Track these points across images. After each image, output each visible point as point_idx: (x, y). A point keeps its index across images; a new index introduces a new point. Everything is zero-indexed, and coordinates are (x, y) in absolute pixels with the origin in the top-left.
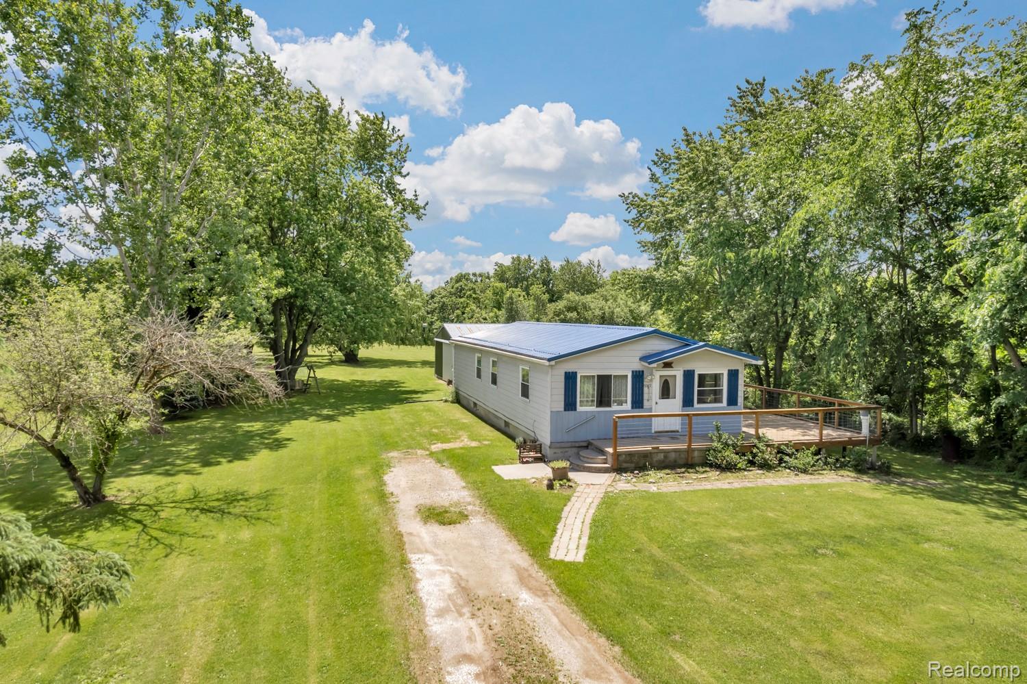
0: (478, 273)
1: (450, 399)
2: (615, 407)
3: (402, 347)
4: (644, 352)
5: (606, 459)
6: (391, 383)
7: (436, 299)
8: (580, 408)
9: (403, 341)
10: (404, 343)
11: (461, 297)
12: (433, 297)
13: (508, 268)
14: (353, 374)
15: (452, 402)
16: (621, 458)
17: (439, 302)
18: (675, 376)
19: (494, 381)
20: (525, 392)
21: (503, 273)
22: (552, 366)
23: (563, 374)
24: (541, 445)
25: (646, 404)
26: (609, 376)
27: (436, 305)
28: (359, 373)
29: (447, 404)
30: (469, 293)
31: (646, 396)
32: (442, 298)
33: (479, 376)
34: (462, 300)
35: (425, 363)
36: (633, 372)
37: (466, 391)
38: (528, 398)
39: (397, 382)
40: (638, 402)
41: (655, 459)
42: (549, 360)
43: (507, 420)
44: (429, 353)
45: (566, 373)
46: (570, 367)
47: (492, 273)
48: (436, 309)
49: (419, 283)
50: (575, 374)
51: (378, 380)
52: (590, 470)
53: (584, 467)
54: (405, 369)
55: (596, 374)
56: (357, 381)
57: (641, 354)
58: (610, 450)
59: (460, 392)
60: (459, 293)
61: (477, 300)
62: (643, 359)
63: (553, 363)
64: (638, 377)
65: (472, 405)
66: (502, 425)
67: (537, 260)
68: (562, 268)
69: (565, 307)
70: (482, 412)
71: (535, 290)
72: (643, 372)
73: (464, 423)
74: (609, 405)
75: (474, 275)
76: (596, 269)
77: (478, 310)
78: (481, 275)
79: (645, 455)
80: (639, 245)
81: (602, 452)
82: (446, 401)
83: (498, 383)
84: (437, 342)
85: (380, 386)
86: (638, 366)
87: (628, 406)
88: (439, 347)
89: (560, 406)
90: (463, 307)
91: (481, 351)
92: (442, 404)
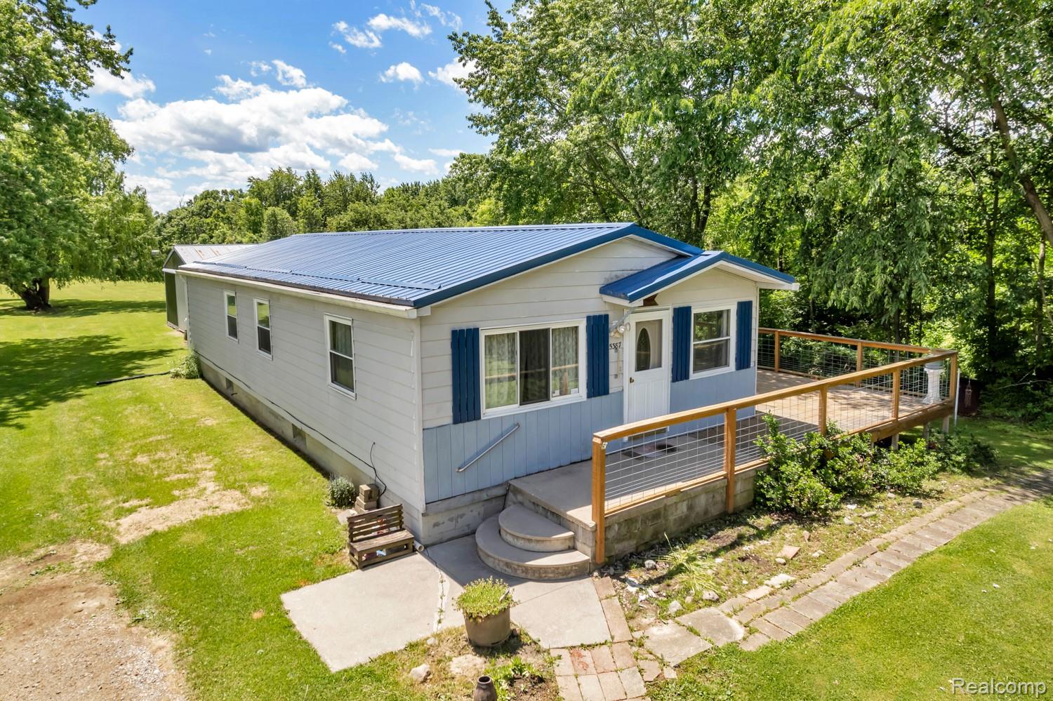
0: (229, 190)
1: (184, 371)
2: (556, 400)
3: (121, 283)
4: (607, 275)
5: (574, 538)
6: (93, 343)
7: (174, 222)
8: (487, 413)
9: (123, 274)
10: (123, 278)
11: (206, 217)
12: (170, 219)
13: (267, 184)
14: (30, 328)
15: (190, 376)
16: (611, 534)
17: (178, 225)
18: (661, 321)
19: (265, 342)
20: (342, 371)
21: (261, 190)
22: (421, 318)
23: (449, 336)
24: (400, 508)
25: (613, 385)
26: (545, 332)
27: (175, 229)
28: (44, 325)
29: (178, 380)
30: (216, 212)
31: (612, 369)
32: (181, 219)
33: (233, 331)
34: (208, 220)
35: (153, 306)
36: (589, 318)
37: (212, 358)
38: (351, 388)
39: (107, 339)
40: (599, 384)
41: (672, 518)
42: (418, 304)
43: (299, 425)
44: (157, 291)
45: (454, 332)
46: (462, 316)
47: (245, 190)
48: (174, 233)
49: (140, 193)
50: (474, 333)
51: (76, 335)
52: (543, 576)
53: (526, 570)
54: (123, 316)
55: (516, 330)
56: (36, 341)
57: (601, 281)
58: (584, 515)
59: (202, 359)
60: (205, 211)
61: (228, 220)
62: (607, 289)
63: (426, 311)
64: (599, 328)
65: (224, 384)
66: (289, 434)
67: (301, 173)
68: (332, 184)
69: (352, 221)
70: (244, 401)
71: (304, 203)
72: (607, 316)
73: (209, 430)
74: (546, 397)
75: (225, 192)
76: (369, 186)
77: (230, 232)
78: (232, 193)
79: (654, 513)
80: (471, 123)
81: (562, 522)
82: (177, 375)
83: (273, 349)
84: (167, 274)
85: (75, 349)
86: (597, 304)
87: (580, 393)
88: (170, 281)
89: (444, 412)
90: (211, 229)
91: (233, 286)
92: (168, 382)
